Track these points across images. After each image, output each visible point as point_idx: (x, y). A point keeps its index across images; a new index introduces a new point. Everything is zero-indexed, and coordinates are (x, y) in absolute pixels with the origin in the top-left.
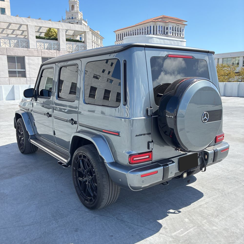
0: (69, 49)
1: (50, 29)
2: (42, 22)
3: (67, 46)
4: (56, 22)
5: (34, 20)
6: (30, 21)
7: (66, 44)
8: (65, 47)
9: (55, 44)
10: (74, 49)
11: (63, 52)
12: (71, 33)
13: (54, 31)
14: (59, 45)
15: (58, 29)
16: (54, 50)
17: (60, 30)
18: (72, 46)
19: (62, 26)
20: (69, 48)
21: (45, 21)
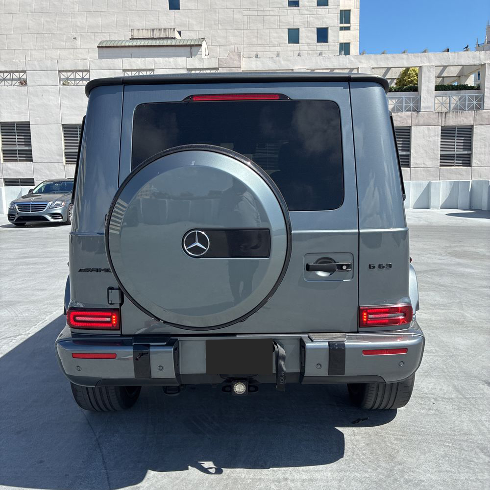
0: (441, 107)
1: (408, 69)
2: (387, 59)
3: (436, 102)
4: (416, 54)
5: (373, 56)
6: (363, 61)
7: (436, 97)
8: (431, 104)
9: (409, 99)
10: (453, 106)
11: (426, 115)
12: (453, 71)
13: (414, 74)
14: (418, 101)
15: (420, 67)
16: (407, 111)
17: (424, 69)
18: (448, 100)
19: (429, 61)
20: (442, 104)
21: (394, 55)
